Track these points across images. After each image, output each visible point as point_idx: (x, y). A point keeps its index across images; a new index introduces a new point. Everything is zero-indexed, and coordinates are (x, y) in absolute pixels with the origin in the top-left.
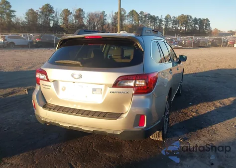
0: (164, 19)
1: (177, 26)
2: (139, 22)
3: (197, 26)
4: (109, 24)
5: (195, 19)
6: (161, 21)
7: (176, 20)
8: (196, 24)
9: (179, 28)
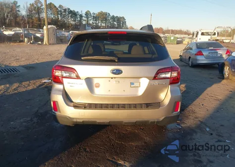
0: (84, 15)
1: (97, 22)
2: (58, 16)
3: (115, 23)
4: (23, 17)
5: (113, 16)
6: (81, 16)
7: (96, 17)
8: (114, 21)
9: (100, 25)
